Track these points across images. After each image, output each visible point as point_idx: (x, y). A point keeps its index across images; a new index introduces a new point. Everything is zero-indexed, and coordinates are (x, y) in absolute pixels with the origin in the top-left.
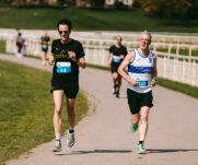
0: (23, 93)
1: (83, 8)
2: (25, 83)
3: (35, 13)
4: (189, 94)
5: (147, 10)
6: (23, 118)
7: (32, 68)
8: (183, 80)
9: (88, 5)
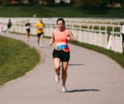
0: (5, 52)
1: (43, 5)
2: (7, 47)
3: (16, 8)
4: (98, 51)
5: (78, 5)
6: (3, 66)
7: (12, 39)
8: (95, 44)
9: (46, 3)
